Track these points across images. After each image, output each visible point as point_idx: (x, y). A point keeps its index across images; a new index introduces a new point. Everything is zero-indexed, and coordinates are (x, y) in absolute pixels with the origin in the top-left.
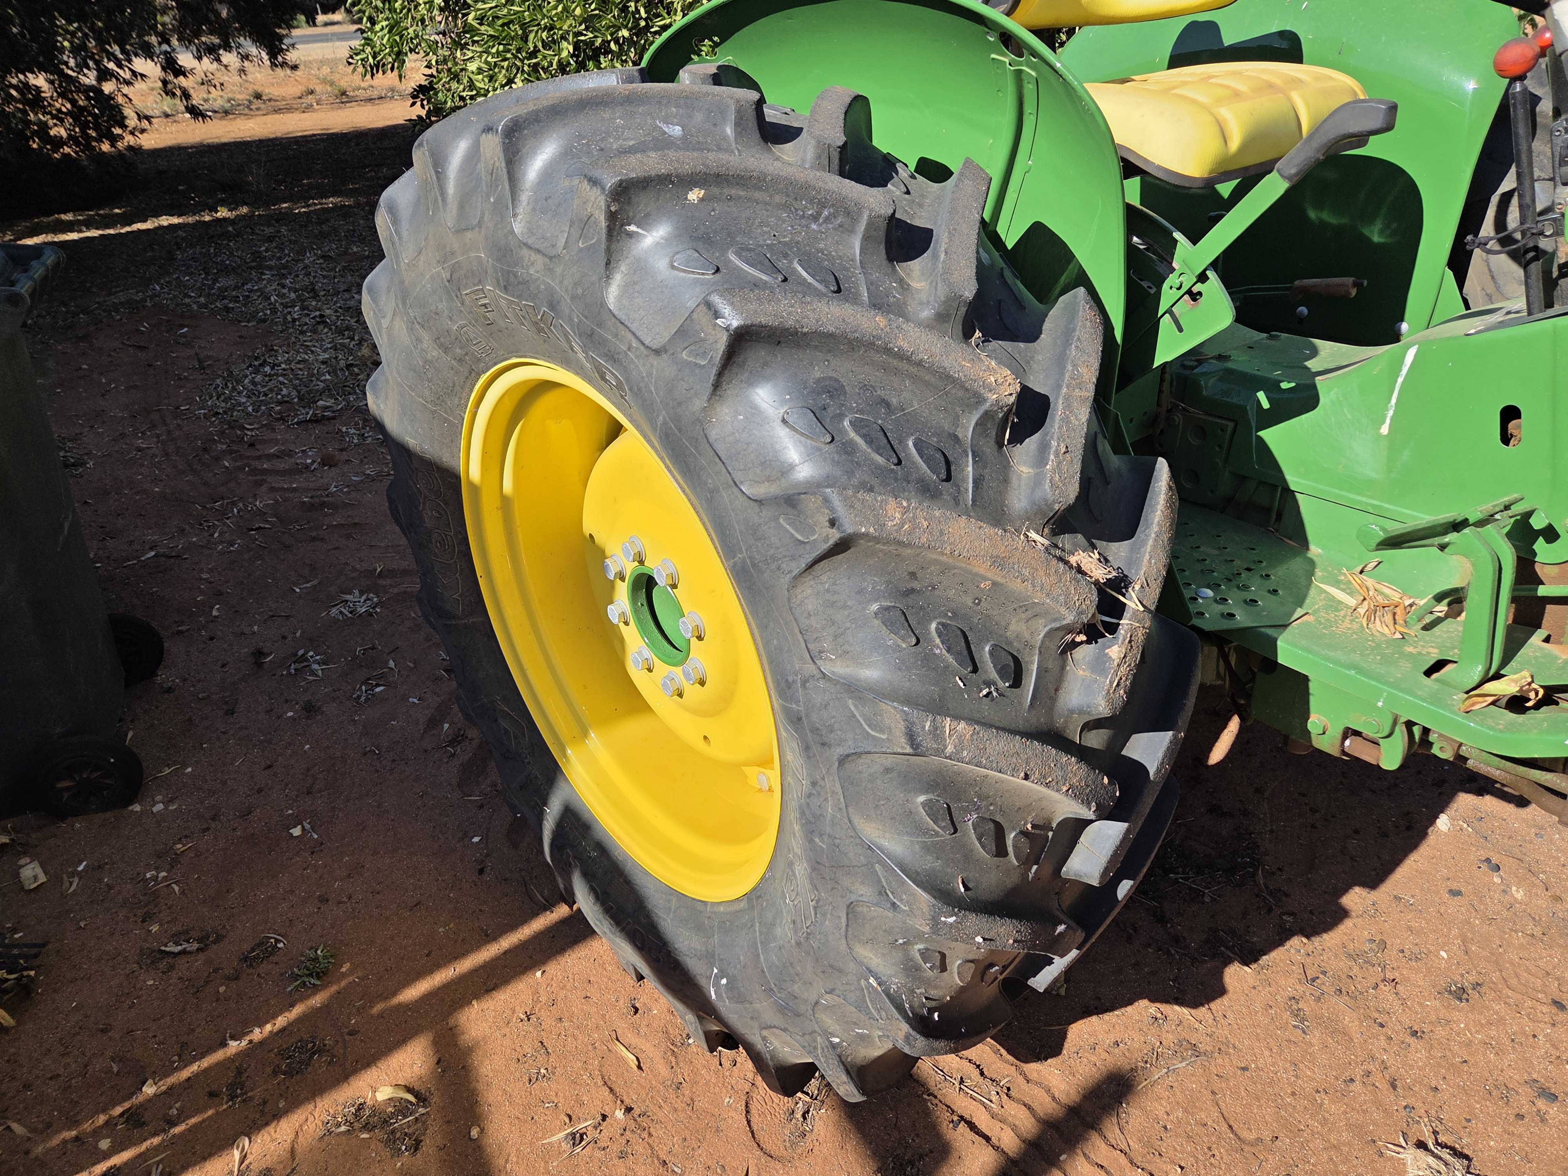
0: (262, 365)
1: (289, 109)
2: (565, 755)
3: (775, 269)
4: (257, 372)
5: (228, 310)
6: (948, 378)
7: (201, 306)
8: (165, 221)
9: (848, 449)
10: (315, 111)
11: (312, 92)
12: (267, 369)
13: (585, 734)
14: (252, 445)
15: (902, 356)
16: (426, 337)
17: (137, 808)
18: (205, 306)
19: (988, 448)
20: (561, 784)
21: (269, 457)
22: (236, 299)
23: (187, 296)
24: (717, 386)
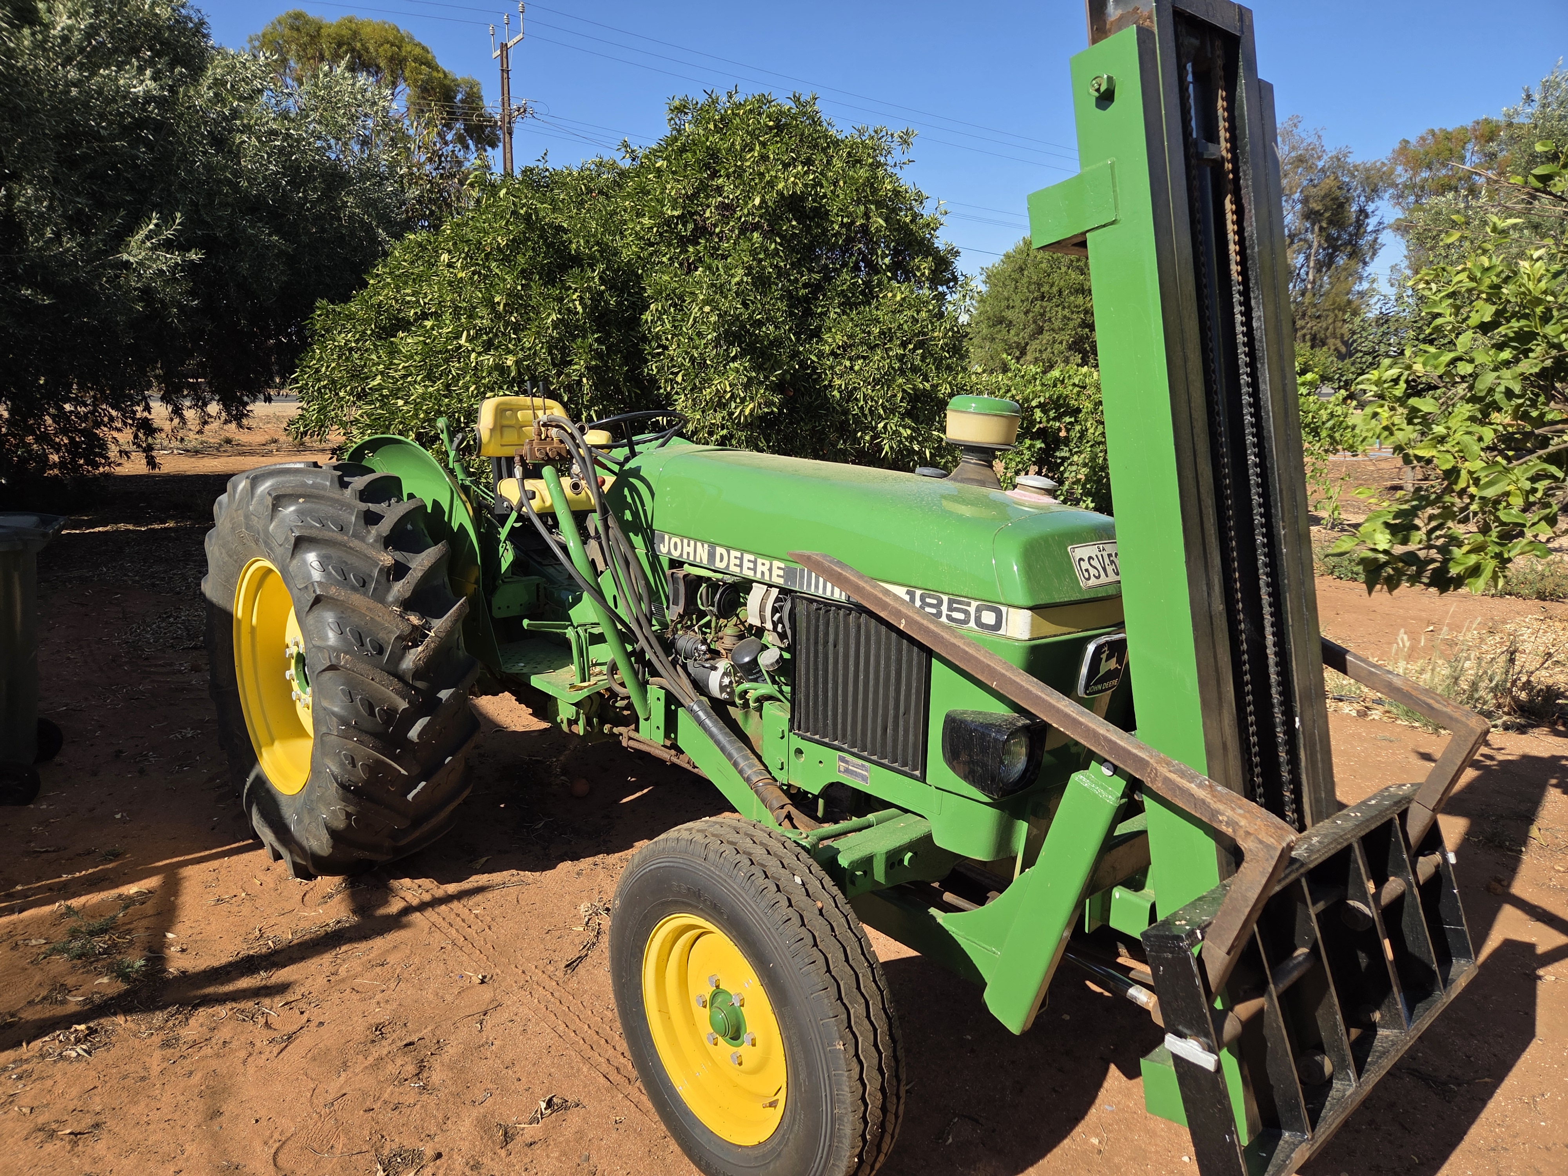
0: (169, 617)
1: (252, 453)
2: (261, 754)
3: (321, 522)
4: (163, 620)
5: (154, 585)
6: (366, 556)
7: (134, 582)
8: (122, 526)
9: (330, 574)
10: (273, 456)
11: (275, 441)
12: (172, 620)
13: (272, 743)
14: (147, 659)
15: (350, 548)
16: (224, 551)
17: (32, 806)
18: (138, 582)
19: (383, 580)
20: (257, 766)
21: (156, 666)
22: (163, 579)
23: (126, 575)
24: (293, 554)
